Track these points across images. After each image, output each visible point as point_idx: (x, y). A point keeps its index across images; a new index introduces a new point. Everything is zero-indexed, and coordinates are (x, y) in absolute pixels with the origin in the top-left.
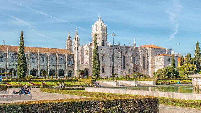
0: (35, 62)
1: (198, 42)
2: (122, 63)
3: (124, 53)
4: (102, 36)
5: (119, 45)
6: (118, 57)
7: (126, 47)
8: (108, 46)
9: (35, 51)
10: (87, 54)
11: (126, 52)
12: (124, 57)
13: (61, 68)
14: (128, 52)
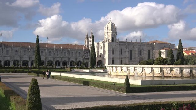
0: (59, 55)
1: (180, 39)
2: (130, 56)
3: (131, 47)
4: (112, 34)
5: (127, 41)
6: (126, 51)
7: (133, 43)
8: (117, 42)
9: (59, 47)
10: (101, 48)
11: (133, 47)
12: (131, 51)
13: (80, 60)
14: (135, 47)
